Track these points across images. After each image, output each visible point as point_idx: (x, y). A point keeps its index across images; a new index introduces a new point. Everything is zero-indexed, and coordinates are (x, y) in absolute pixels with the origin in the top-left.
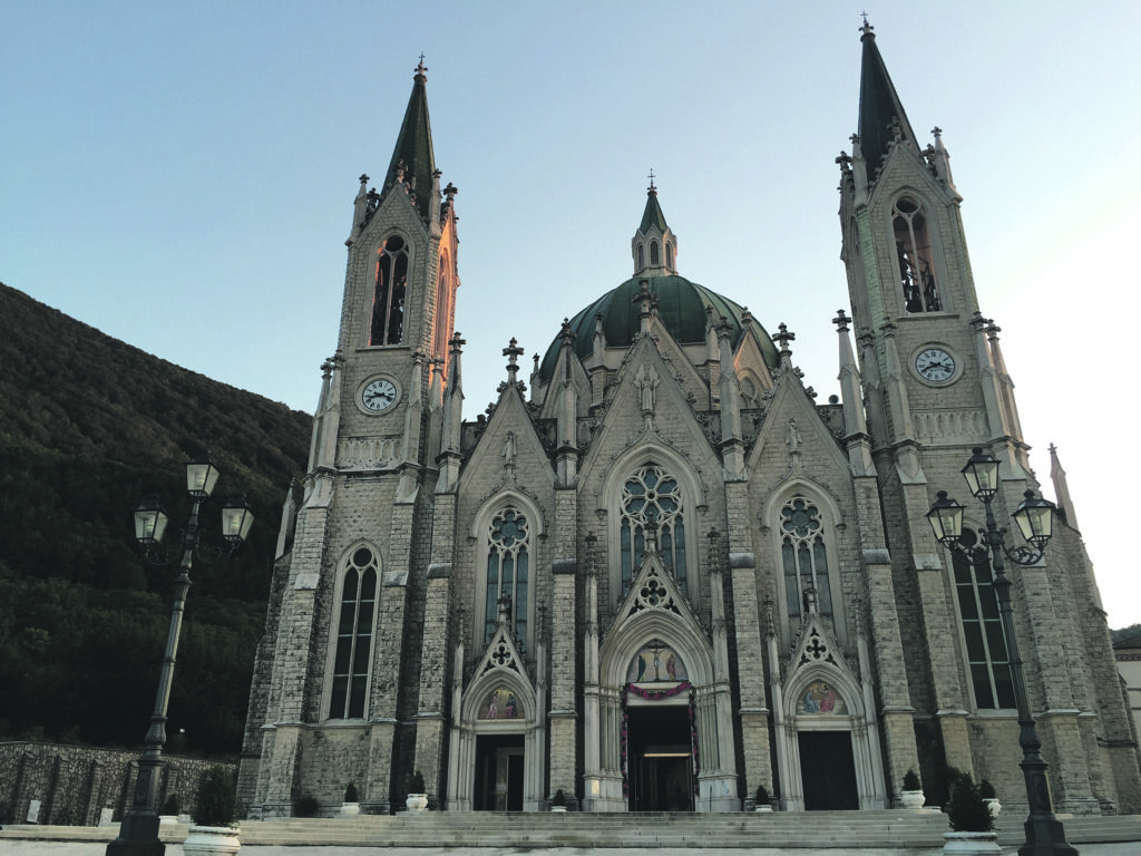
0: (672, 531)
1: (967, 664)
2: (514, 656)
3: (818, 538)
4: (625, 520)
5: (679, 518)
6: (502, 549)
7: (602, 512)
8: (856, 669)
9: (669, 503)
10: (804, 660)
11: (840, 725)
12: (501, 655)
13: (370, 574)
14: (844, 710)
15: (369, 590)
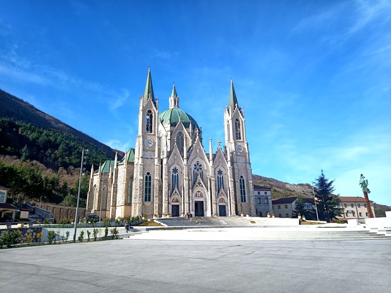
0: (201, 173)
1: (241, 196)
2: (178, 192)
3: (222, 176)
5: (202, 171)
6: (174, 174)
7: (191, 169)
8: (227, 197)
9: (201, 169)
11: (224, 204)
12: (176, 192)
13: (150, 177)
15: (150, 180)
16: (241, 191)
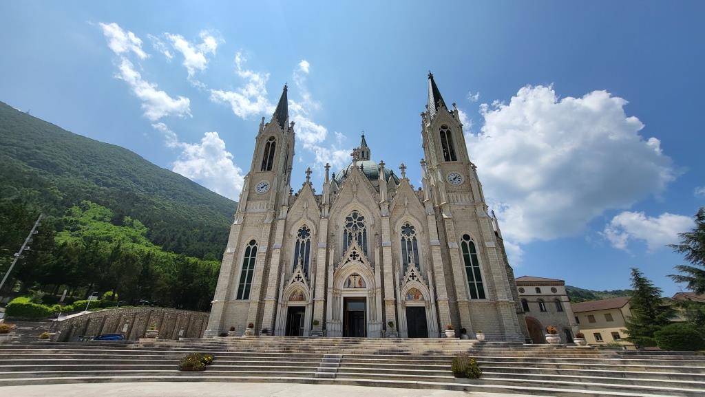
0: (362, 235)
1: (467, 282)
2: (303, 278)
3: (414, 237)
4: (346, 230)
5: (365, 230)
6: (301, 240)
8: (428, 284)
9: (361, 224)
10: (409, 280)
11: (422, 304)
12: (298, 277)
13: (255, 249)
14: (423, 299)
15: (254, 254)
16: (469, 271)
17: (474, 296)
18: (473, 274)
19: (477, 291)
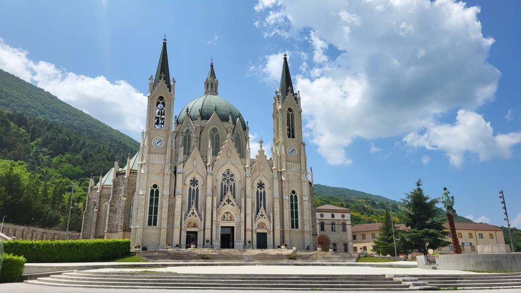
0: (233, 186)
1: (290, 219)
2: (196, 214)
3: (264, 191)
4: (222, 183)
5: (234, 183)
6: (192, 188)
7: (217, 180)
8: (270, 220)
9: (232, 180)
10: (259, 218)
11: (265, 231)
12: (193, 213)
13: (157, 191)
14: (266, 228)
15: (157, 195)
16: (292, 212)
17: (293, 227)
18: (294, 214)
19: (294, 225)
